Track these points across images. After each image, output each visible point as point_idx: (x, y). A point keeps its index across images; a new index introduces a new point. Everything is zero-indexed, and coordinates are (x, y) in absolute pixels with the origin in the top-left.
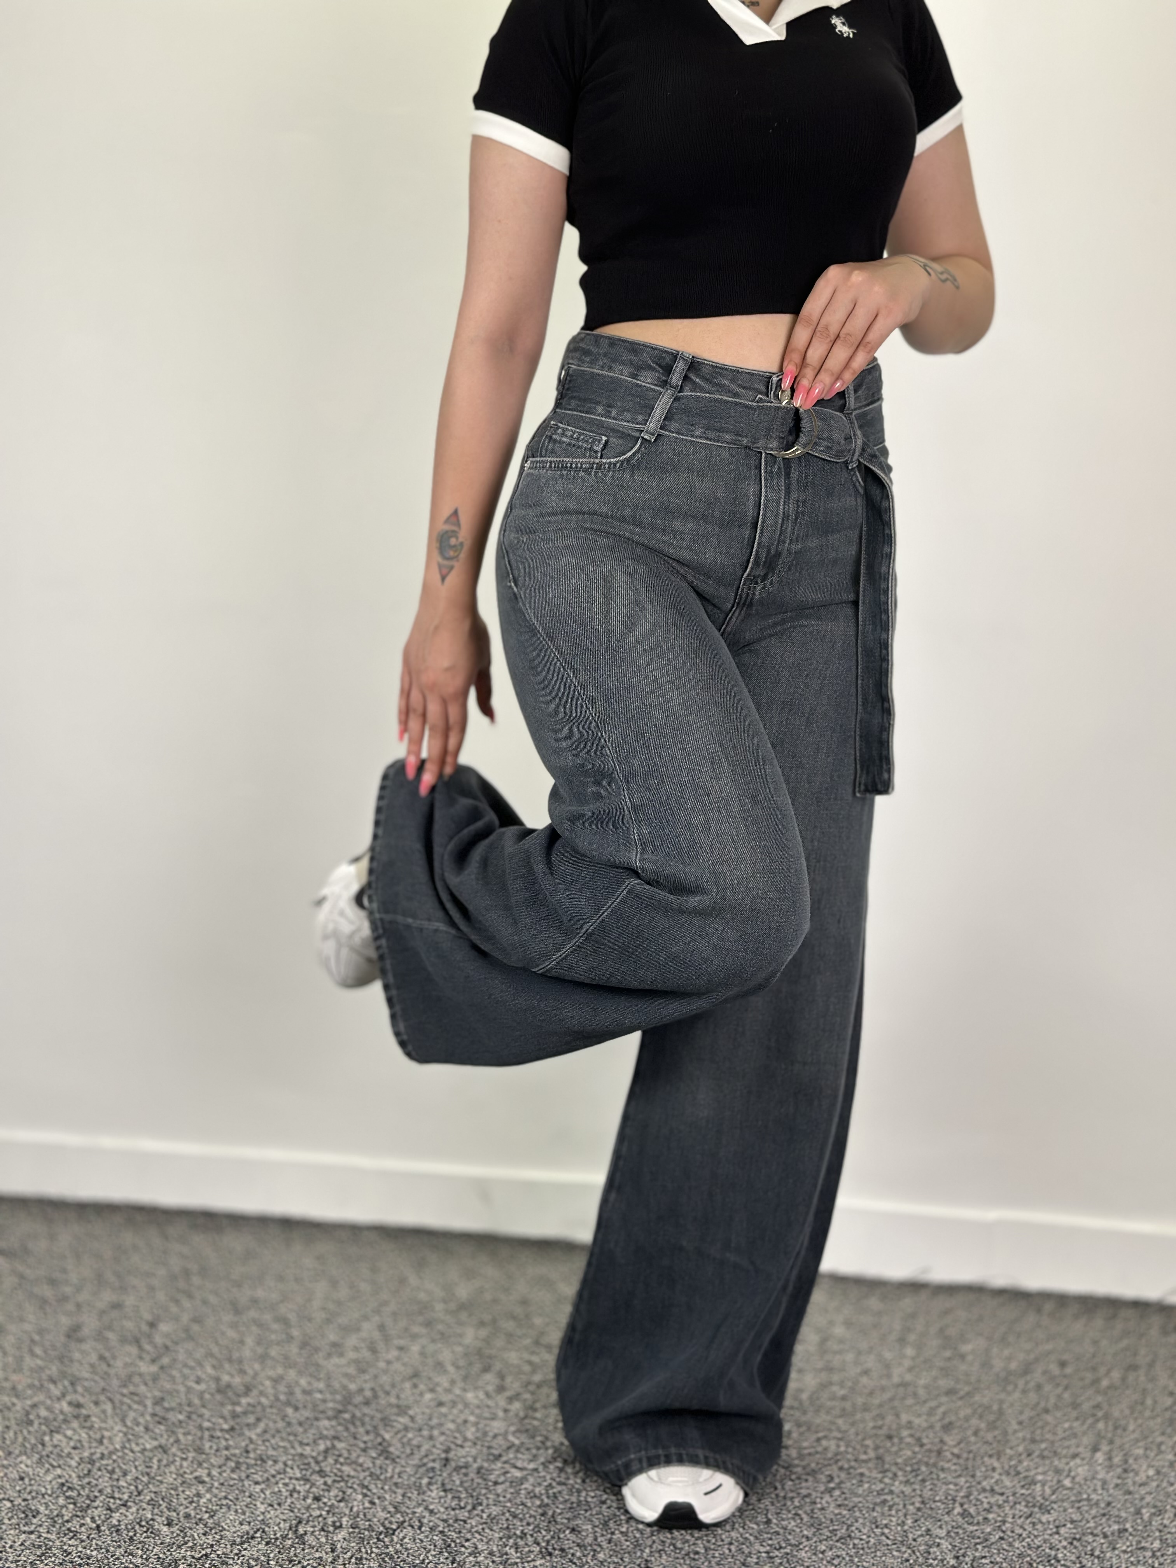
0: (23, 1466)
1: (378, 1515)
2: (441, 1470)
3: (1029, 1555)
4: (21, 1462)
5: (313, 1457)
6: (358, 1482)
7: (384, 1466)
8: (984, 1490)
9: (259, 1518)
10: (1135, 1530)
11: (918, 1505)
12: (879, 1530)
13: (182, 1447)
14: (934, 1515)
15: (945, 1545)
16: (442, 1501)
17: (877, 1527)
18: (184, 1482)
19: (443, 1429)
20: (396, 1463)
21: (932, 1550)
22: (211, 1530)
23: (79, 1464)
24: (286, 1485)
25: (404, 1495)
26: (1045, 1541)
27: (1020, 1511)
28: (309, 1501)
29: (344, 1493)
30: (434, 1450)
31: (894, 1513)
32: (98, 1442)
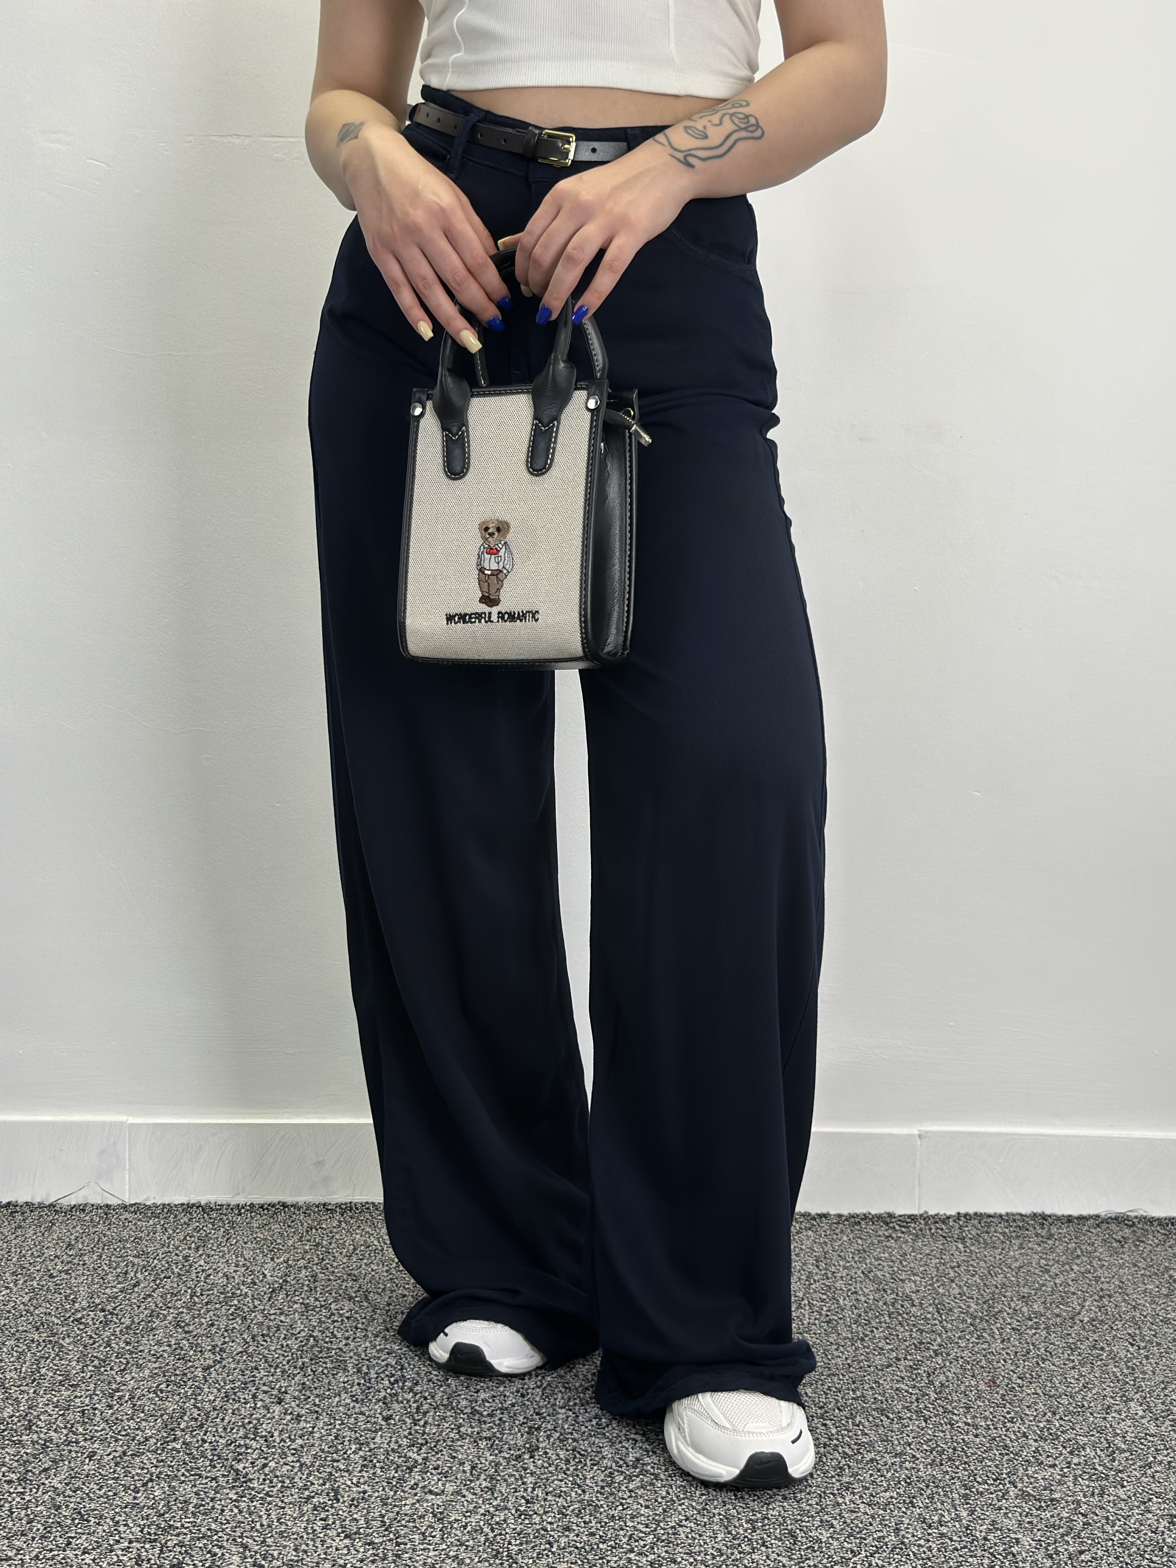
3: (1132, 1543)
12: (934, 1531)
14: (990, 1501)
15: (1026, 1541)
17: (930, 1527)
21: (1014, 1550)
27: (1088, 1486)
31: (939, 1505)
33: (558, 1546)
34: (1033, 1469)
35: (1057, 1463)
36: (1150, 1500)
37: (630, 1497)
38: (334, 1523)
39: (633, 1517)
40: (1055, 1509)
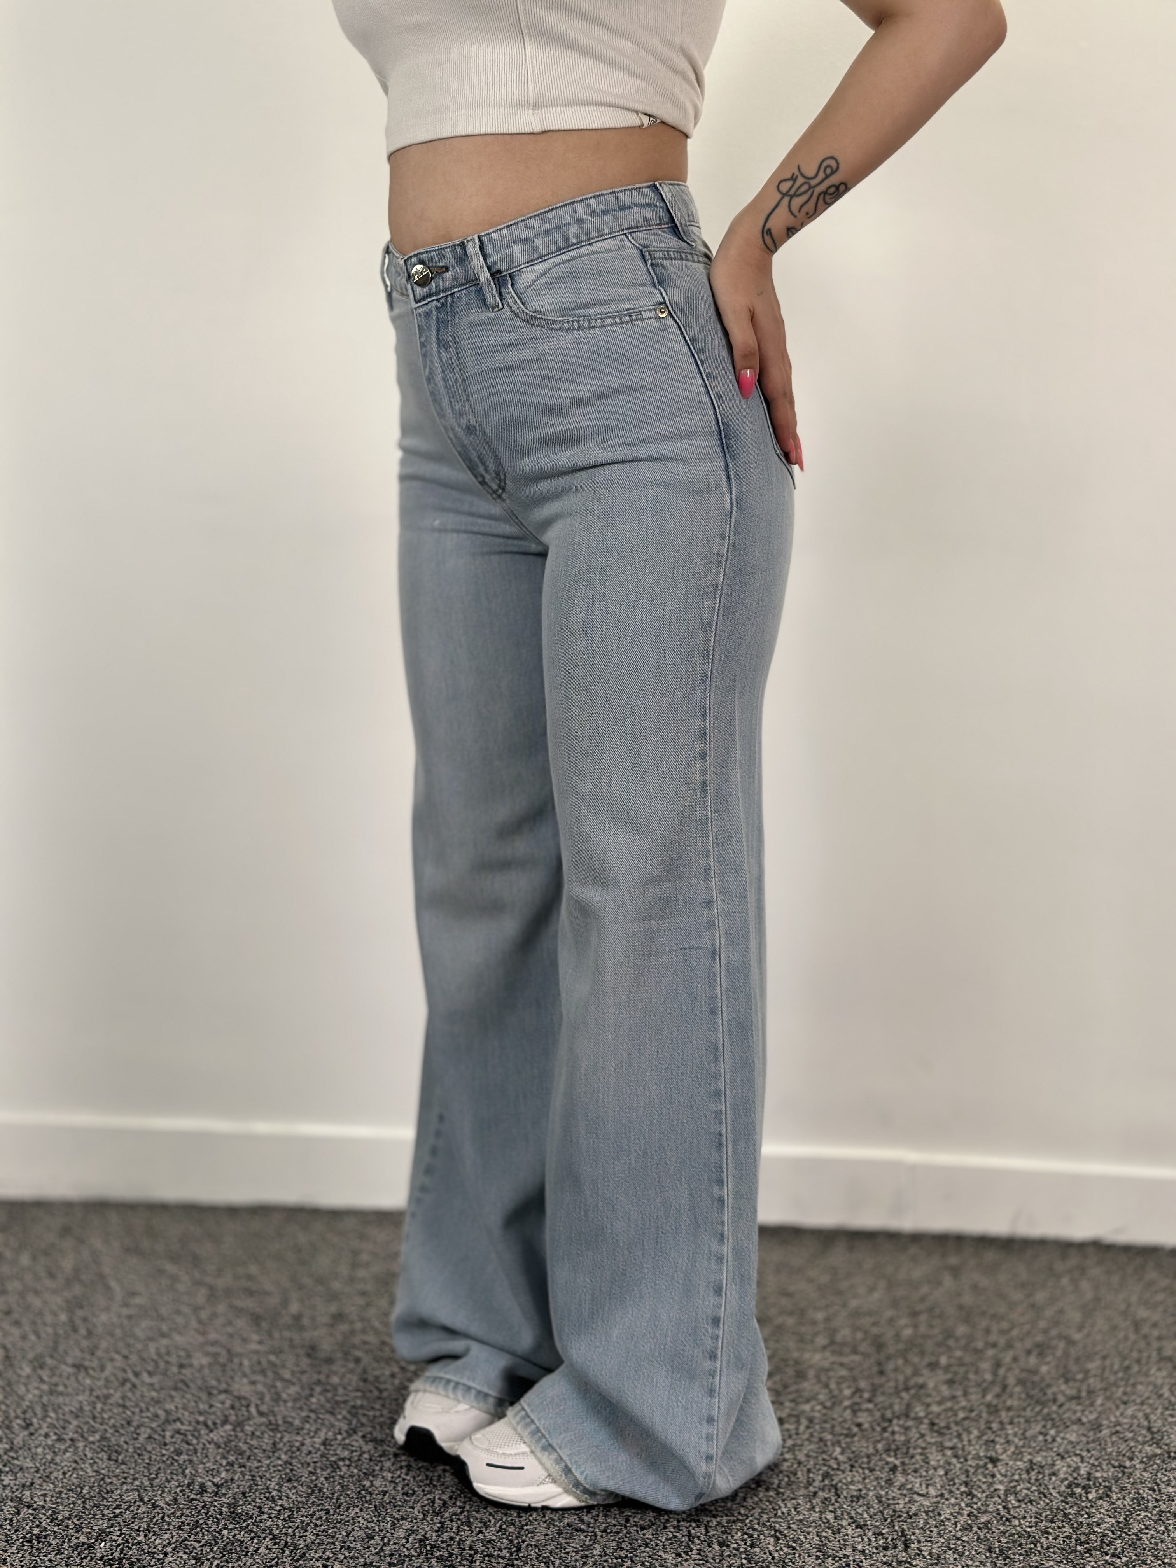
0: (360, 1519)
2: (837, 1501)
4: (359, 1517)
6: (756, 1521)
7: (771, 1499)
16: (866, 1540)
19: (805, 1452)
20: (783, 1494)
23: (424, 1515)
25: (818, 1535)
28: (717, 1547)
29: (751, 1536)
30: (811, 1475)
32: (429, 1485)
33: (1042, 1547)
37: (1092, 1506)
38: (842, 1514)
39: (1098, 1525)
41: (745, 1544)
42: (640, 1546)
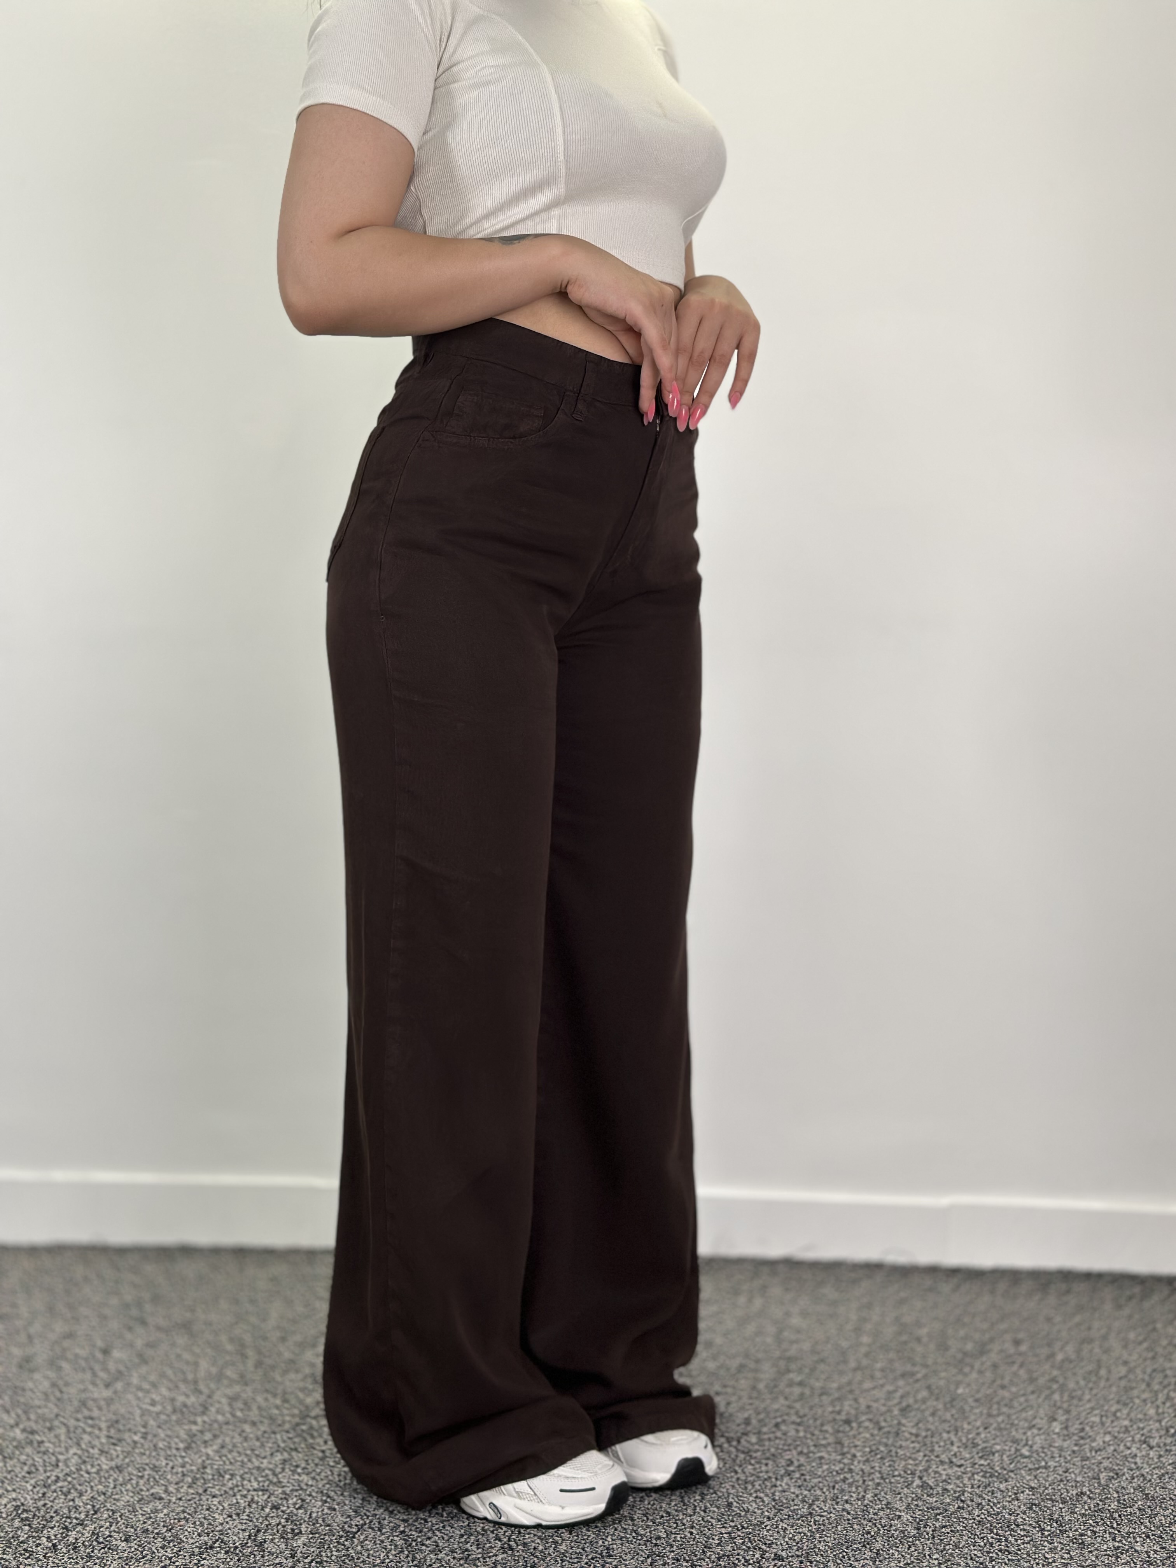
1: (337, 1520)
3: (989, 1521)
5: (270, 1469)
6: (316, 1490)
8: (942, 1462)
9: (217, 1529)
10: (1092, 1493)
11: (877, 1481)
12: (840, 1507)
13: (137, 1466)
14: (894, 1489)
15: (906, 1517)
17: (837, 1503)
18: (140, 1500)
22: (169, 1543)
23: (34, 1487)
24: (245, 1496)
26: (1004, 1508)
27: (979, 1481)
28: (268, 1510)
29: (303, 1500)
31: (854, 1489)
32: (53, 1465)
34: (943, 1467)
35: (965, 1463)
36: (1023, 1492)
40: (943, 1496)
41: (294, 1507)
42: (202, 1510)
